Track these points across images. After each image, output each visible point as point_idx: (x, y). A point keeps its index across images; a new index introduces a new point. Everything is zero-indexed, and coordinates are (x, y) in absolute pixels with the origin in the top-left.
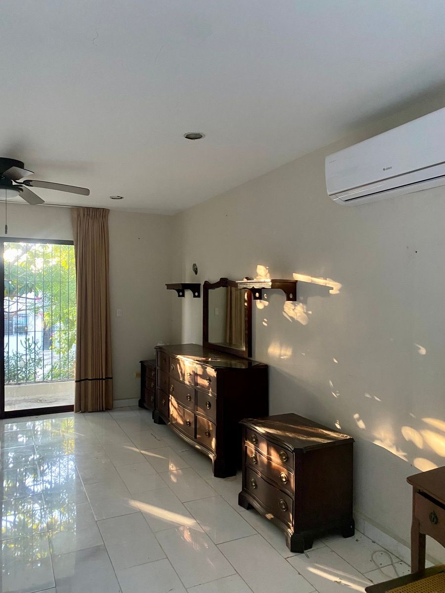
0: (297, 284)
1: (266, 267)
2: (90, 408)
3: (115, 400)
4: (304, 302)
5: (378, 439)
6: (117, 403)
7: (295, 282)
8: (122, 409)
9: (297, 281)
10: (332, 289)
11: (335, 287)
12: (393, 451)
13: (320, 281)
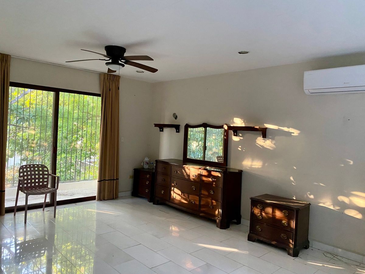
0: (267, 130)
1: (242, 119)
2: (106, 197)
3: (120, 192)
4: (273, 139)
5: (321, 203)
6: (120, 194)
7: (266, 128)
8: (123, 198)
9: (267, 128)
10: (294, 133)
11: (295, 132)
12: (332, 207)
13: (286, 129)
